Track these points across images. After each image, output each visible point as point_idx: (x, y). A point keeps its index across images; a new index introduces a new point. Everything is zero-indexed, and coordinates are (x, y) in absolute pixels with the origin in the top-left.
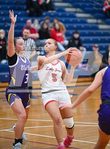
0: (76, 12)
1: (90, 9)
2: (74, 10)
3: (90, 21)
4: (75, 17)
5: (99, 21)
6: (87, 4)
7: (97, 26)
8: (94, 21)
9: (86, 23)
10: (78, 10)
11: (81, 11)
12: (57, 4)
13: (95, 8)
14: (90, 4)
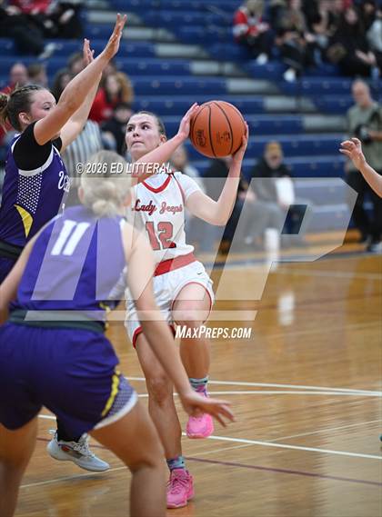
0: (155, 41)
1: (199, 30)
2: (147, 33)
3: (199, 67)
4: (152, 55)
5: (228, 68)
6: (188, 17)
7: (222, 82)
8: (213, 67)
9: (187, 73)
10: (161, 33)
11: (170, 36)
12: (95, 17)
13: (212, 28)
14: (198, 15)
